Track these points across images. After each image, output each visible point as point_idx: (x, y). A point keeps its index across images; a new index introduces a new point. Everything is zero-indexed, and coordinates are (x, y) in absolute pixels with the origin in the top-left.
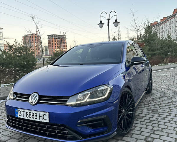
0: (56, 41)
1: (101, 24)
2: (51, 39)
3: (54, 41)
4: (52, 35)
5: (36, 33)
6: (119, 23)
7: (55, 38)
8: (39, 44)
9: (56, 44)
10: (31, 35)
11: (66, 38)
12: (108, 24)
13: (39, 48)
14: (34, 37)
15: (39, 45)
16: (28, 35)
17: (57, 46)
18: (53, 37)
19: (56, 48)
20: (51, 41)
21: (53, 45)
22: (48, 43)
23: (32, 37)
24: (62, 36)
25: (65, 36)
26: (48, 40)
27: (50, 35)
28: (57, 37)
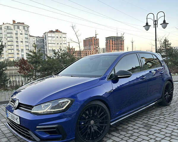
0: (114, 43)
1: (147, 26)
2: (109, 41)
3: (111, 42)
4: (110, 37)
5: (95, 36)
6: (168, 24)
7: (112, 40)
8: (97, 46)
9: (114, 46)
10: (91, 39)
11: (124, 39)
12: (155, 25)
13: (98, 50)
14: (93, 40)
15: (97, 48)
16: (88, 38)
17: (114, 47)
18: (110, 39)
19: (113, 50)
20: (109, 43)
21: (110, 47)
22: (106, 45)
23: (91, 40)
24: (120, 37)
25: (122, 38)
26: (106, 42)
27: (108, 38)
28: (114, 39)
